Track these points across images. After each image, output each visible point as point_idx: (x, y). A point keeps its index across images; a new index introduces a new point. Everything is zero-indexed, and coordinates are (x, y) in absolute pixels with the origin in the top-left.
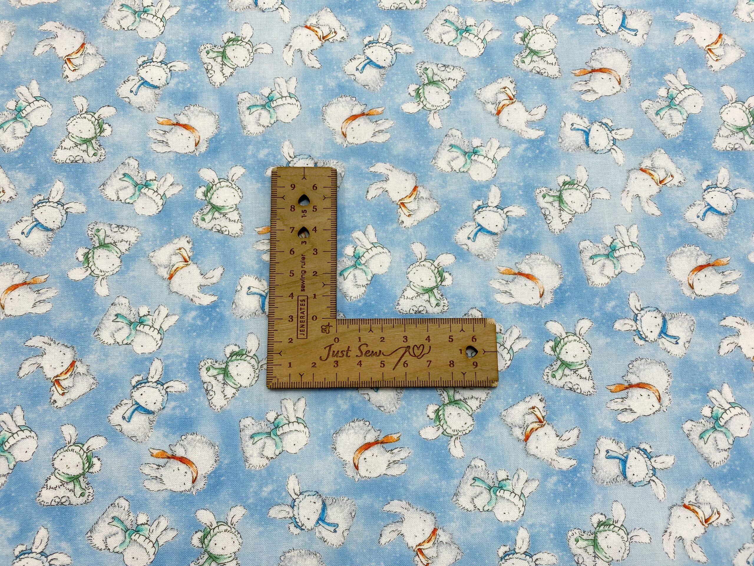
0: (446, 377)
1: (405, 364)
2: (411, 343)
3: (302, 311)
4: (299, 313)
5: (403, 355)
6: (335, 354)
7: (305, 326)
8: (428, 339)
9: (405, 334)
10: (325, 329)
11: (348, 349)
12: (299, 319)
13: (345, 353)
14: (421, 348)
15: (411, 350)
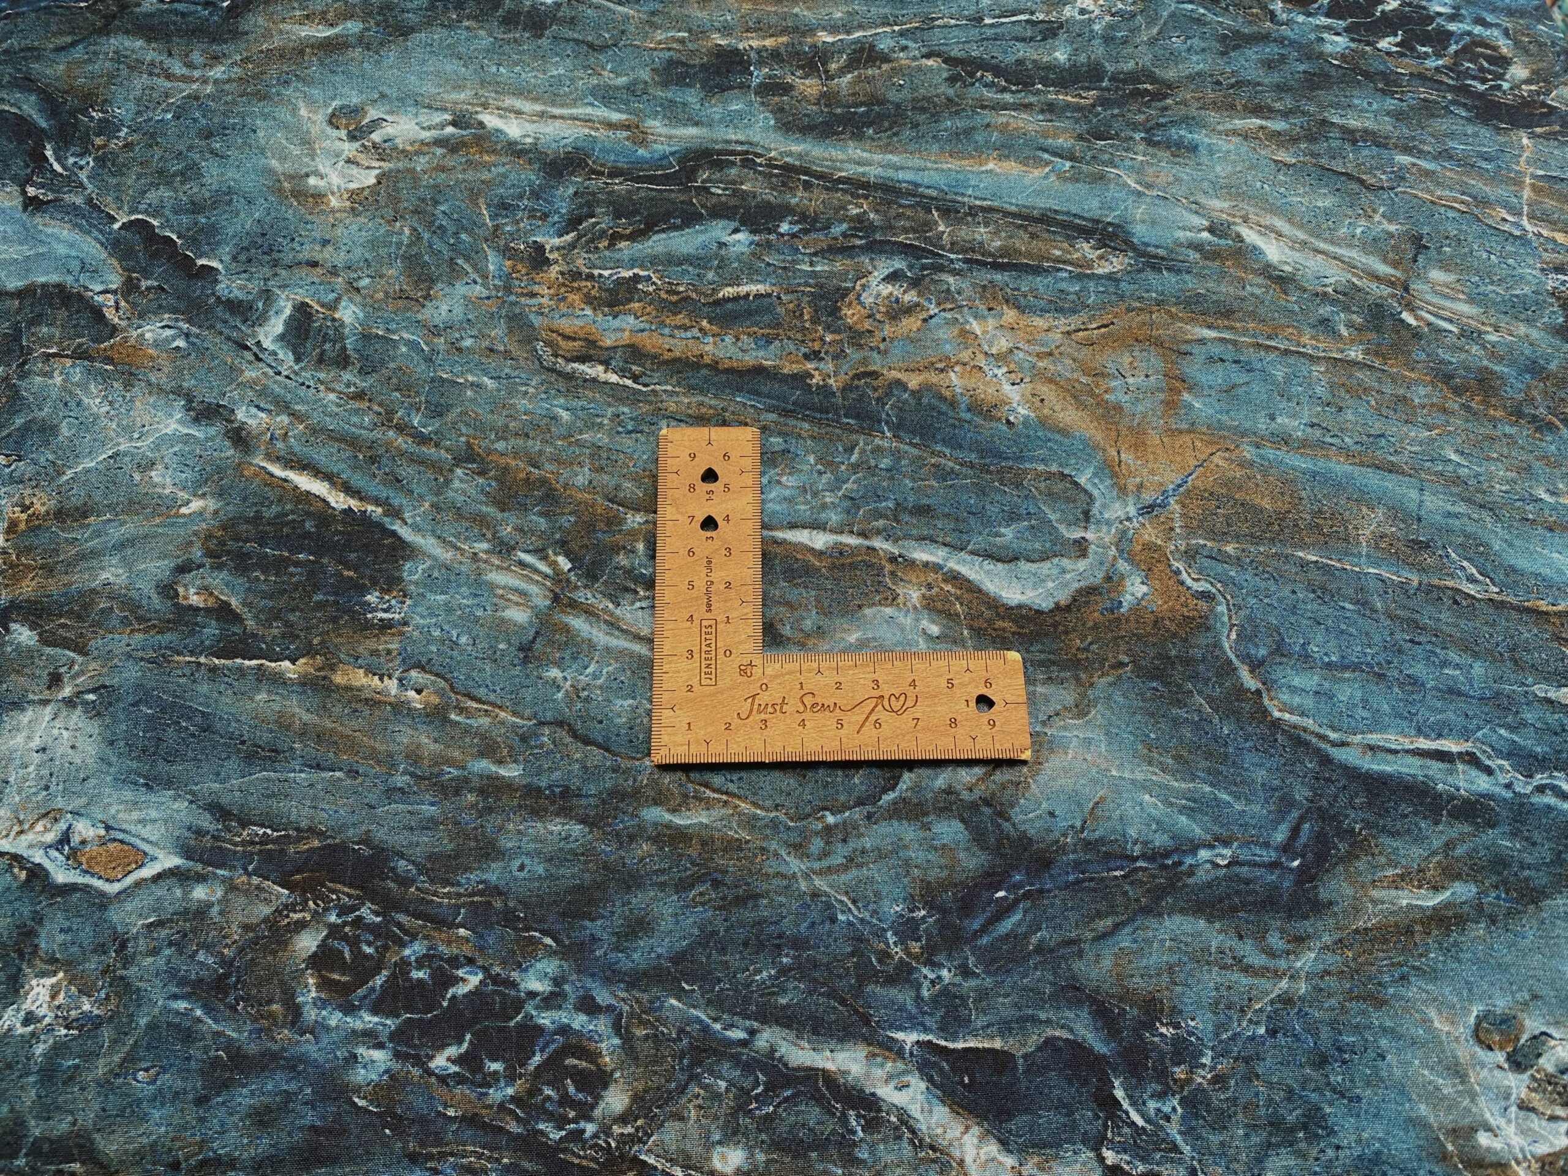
8: (913, 684)
9: (875, 677)
10: (745, 670)
13: (778, 708)
14: (902, 698)
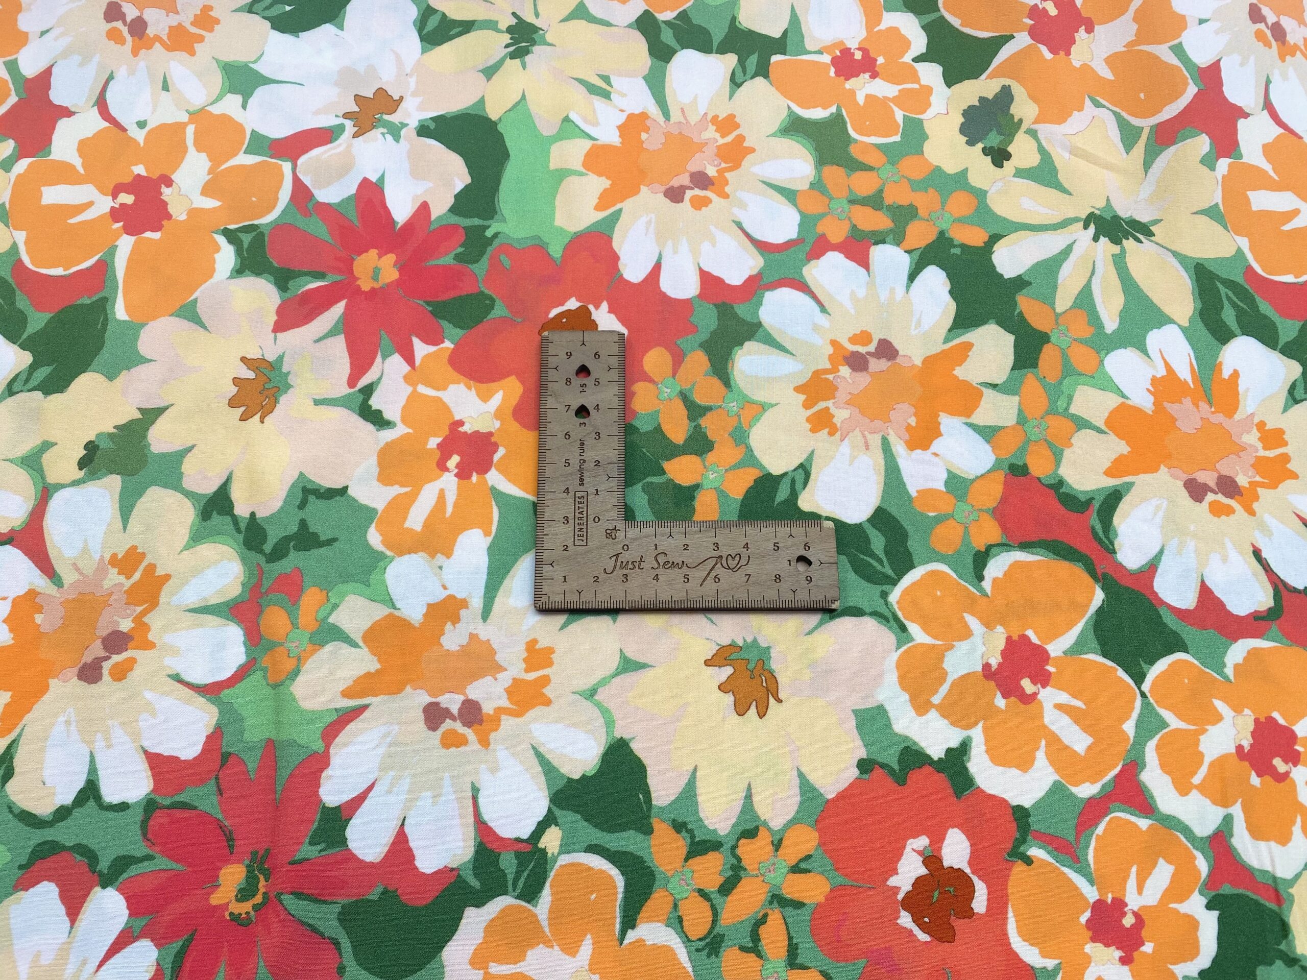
0: (771, 595)
1: (717, 579)
2: (724, 552)
3: (581, 510)
4: (577, 514)
5: (713, 567)
6: (624, 566)
7: (585, 530)
11: (641, 559)
12: (577, 521)
15: (724, 562)
